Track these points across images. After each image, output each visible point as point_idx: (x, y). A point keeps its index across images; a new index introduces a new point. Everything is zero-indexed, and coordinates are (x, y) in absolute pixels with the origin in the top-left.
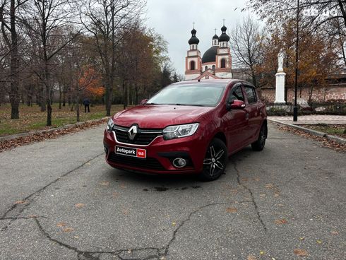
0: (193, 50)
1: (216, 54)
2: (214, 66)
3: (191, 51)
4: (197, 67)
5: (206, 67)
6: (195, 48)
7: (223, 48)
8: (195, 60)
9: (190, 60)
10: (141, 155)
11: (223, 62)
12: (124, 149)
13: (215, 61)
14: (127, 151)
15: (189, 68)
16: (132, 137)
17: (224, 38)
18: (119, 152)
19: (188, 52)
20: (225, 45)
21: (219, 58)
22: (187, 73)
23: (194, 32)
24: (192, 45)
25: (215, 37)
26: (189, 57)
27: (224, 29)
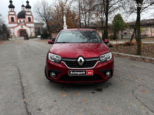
0: (12, 11)
1: (25, 14)
2: (24, 21)
3: (10, 11)
4: (15, 20)
5: (20, 21)
6: (13, 10)
7: (28, 12)
8: (14, 17)
9: (10, 17)
10: (90, 74)
11: (29, 19)
12: (76, 71)
13: (25, 18)
14: (79, 73)
15: (10, 21)
16: (81, 64)
17: (28, 7)
18: (73, 74)
19: (9, 12)
20: (29, 11)
21: (27, 17)
22: (10, 23)
23: (11, 2)
24: (11, 9)
25: (23, 6)
26: (10, 15)
27: (28, 2)
